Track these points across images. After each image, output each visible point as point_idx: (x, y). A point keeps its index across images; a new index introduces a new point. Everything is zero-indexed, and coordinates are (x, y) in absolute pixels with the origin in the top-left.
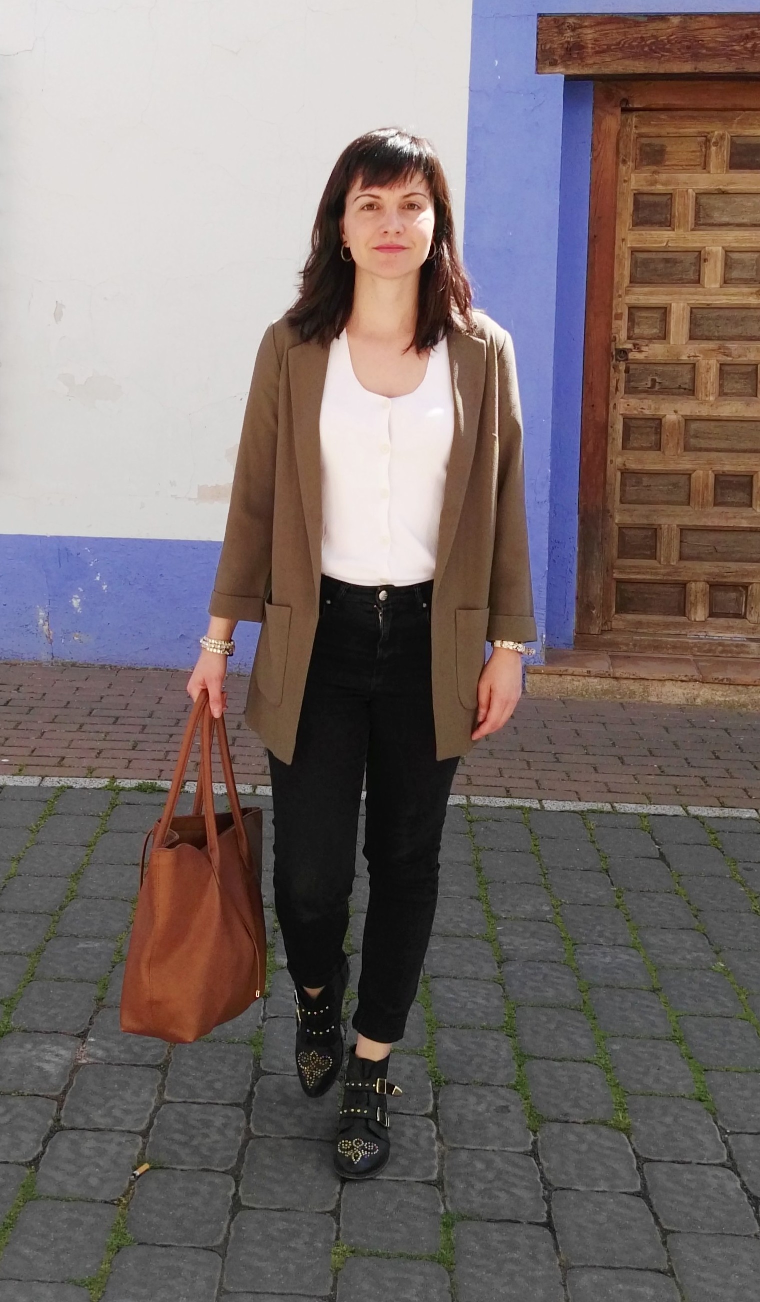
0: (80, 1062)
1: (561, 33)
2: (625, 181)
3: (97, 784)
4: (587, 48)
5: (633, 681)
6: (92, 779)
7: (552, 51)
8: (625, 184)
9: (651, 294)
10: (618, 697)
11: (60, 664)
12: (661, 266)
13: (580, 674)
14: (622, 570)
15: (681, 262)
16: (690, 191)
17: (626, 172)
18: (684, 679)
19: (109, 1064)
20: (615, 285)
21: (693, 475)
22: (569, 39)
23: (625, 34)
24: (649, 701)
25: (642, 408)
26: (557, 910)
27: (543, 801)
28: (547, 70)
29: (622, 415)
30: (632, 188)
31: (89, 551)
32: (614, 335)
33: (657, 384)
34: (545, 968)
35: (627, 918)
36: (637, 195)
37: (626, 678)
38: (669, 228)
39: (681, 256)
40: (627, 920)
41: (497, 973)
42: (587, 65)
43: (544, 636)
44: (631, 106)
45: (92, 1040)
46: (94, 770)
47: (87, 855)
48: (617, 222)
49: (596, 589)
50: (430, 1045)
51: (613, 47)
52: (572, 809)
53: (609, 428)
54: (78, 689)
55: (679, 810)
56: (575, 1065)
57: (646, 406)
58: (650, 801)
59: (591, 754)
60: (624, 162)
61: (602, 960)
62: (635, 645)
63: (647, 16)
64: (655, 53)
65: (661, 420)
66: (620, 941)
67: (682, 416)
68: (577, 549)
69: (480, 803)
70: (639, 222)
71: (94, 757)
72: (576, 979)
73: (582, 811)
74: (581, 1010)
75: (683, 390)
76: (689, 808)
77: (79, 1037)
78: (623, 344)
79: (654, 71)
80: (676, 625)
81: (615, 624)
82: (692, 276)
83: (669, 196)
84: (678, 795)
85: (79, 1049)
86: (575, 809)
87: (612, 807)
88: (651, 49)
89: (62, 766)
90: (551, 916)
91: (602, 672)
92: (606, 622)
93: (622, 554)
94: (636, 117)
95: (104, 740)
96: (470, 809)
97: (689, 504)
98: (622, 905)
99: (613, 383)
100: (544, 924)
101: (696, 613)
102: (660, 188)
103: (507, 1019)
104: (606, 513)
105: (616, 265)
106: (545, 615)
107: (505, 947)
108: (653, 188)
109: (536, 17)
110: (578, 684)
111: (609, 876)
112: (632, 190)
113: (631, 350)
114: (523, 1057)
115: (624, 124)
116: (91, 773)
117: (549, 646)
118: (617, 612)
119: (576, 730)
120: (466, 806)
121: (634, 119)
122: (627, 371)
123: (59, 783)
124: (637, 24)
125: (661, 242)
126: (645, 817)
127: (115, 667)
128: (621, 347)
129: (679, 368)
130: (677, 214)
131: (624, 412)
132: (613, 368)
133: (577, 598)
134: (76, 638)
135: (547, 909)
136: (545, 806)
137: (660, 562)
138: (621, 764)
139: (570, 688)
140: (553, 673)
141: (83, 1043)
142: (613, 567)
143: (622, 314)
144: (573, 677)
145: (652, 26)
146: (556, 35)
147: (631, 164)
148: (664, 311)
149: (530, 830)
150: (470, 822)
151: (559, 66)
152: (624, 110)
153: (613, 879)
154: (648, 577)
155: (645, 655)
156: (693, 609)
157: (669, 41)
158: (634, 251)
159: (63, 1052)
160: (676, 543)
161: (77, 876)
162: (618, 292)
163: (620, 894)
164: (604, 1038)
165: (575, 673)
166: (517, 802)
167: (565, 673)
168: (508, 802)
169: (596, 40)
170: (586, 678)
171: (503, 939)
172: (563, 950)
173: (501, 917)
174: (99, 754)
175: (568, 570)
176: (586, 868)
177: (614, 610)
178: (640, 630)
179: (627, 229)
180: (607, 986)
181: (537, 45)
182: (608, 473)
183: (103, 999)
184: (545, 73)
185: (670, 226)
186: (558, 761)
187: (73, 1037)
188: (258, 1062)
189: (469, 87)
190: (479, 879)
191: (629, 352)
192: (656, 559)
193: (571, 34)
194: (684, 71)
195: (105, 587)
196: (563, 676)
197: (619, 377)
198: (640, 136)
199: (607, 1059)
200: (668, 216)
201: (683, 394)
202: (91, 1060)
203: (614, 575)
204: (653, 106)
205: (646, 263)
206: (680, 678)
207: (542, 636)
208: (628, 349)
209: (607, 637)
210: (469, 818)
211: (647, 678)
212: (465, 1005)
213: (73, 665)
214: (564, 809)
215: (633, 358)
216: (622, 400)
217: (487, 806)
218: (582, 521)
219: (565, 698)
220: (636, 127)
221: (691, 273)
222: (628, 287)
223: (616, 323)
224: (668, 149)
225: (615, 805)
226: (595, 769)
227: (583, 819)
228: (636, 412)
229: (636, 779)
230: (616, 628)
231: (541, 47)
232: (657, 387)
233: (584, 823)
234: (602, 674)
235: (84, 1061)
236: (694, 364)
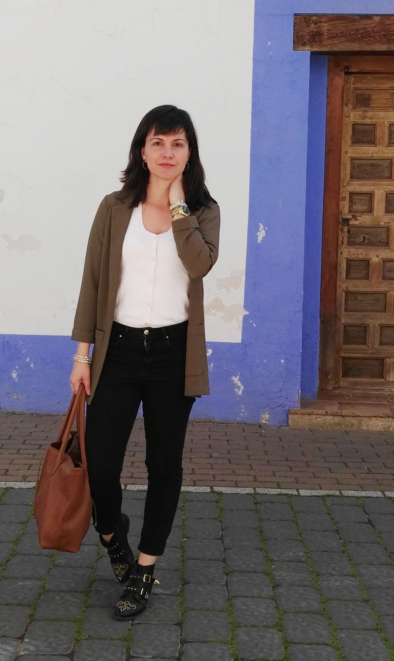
0: (19, 654)
1: (308, 25)
2: (347, 117)
3: (28, 485)
4: (324, 35)
5: (352, 418)
6: (25, 483)
7: (302, 37)
8: (347, 119)
9: (363, 185)
10: (344, 427)
11: (5, 413)
12: (368, 168)
13: (322, 414)
14: (346, 351)
15: (381, 166)
16: (386, 123)
17: (348, 111)
18: (382, 416)
19: (37, 654)
20: (341, 180)
21: (388, 294)
22: (313, 30)
23: (347, 27)
24: (362, 430)
25: (358, 254)
26: (308, 555)
27: (299, 490)
28: (300, 48)
29: (345, 258)
30: (351, 121)
31: (22, 343)
32: (341, 210)
33: (366, 239)
34: (301, 590)
35: (349, 559)
36: (354, 125)
37: (349, 416)
38: (374, 145)
39: (380, 162)
40: (349, 560)
41: (272, 593)
42: (324, 45)
43: (300, 392)
44: (350, 71)
45: (27, 640)
46: (27, 477)
47: (23, 529)
48: (343, 141)
49: (331, 363)
50: (232, 637)
51: (340, 35)
52: (317, 495)
53: (338, 266)
54: (16, 428)
55: (379, 494)
56: (318, 646)
57: (359, 253)
58: (363, 489)
59: (327, 461)
60: (347, 105)
61: (335, 584)
62: (353, 396)
63: (359, 16)
64: (365, 38)
65: (369, 261)
66: (345, 573)
67: (381, 258)
68: (319, 339)
69: (262, 492)
70: (356, 141)
71: (27, 469)
72: (319, 596)
73: (323, 496)
74: (322, 614)
75: (381, 243)
76: (386, 493)
77: (19, 639)
78: (346, 215)
79: (364, 50)
80: (377, 384)
81: (341, 383)
82: (387, 174)
83: (373, 126)
84: (379, 485)
85: (19, 645)
86: (318, 494)
87: (340, 493)
88: (362, 36)
89: (7, 475)
90: (304, 559)
91: (334, 413)
92: (336, 383)
93: (346, 342)
94: (353, 77)
95: (33, 458)
96: (256, 496)
97: (385, 312)
98: (346, 551)
99: (340, 239)
100: (300, 563)
101: (389, 376)
102: (368, 121)
103: (278, 621)
104: (336, 317)
105: (342, 167)
106: (300, 379)
107: (277, 578)
108: (363, 121)
109: (293, 16)
110: (320, 419)
111: (338, 534)
112: (351, 122)
113: (351, 219)
114: (287, 643)
115: (346, 82)
116: (25, 479)
117: (303, 397)
118: (343, 377)
119: (319, 447)
120: (253, 494)
121: (352, 79)
122: (349, 232)
123: (5, 485)
124: (354, 20)
125: (369, 154)
126: (360, 498)
127: (39, 414)
128: (345, 217)
129: (378, 230)
130: (378, 137)
131: (348, 256)
132: (341, 230)
133: (319, 369)
134: (15, 397)
135: (301, 554)
136: (301, 493)
137: (368, 346)
138: (345, 467)
139: (315, 422)
140: (306, 413)
141: (22, 643)
142: (341, 349)
143: (345, 198)
144: (317, 416)
145: (364, 22)
146: (305, 27)
147: (350, 106)
148: (371, 196)
149: (292, 508)
150: (256, 503)
151: (308, 46)
152: (346, 73)
153: (341, 536)
154: (361, 355)
155: (359, 402)
156: (388, 375)
157: (373, 32)
158: (352, 159)
159: (9, 648)
160: (378, 335)
161: (17, 541)
162: (343, 184)
163: (345, 545)
164: (336, 630)
165: (318, 414)
166: (284, 491)
167: (312, 413)
168: (278, 491)
169: (329, 30)
170: (325, 416)
171: (274, 573)
172: (311, 579)
173: (275, 560)
174: (30, 467)
175: (314, 352)
176: (325, 530)
177: (341, 375)
178: (356, 387)
179: (348, 146)
180: (337, 599)
181: (294, 33)
182: (338, 294)
183: (34, 615)
184: (298, 50)
185: (374, 144)
186: (308, 466)
187: (15, 639)
188: (128, 650)
189: (253, 59)
190: (261, 537)
191: (350, 220)
192: (366, 345)
193: (314, 26)
194: (381, 50)
195: (32, 366)
196: (311, 416)
197: (344, 236)
198: (356, 89)
199: (337, 642)
200: (373, 138)
201: (381, 246)
202: (27, 653)
203: (341, 354)
204: (364, 71)
205: (360, 166)
206: (380, 416)
207: (299, 392)
208: (349, 218)
209: (337, 391)
210: (255, 501)
211: (360, 415)
212: (253, 613)
213: (13, 413)
214: (312, 495)
215: (352, 224)
216: (345, 249)
217: (266, 494)
218: (322, 322)
219: (312, 428)
220: (353, 83)
221: (387, 172)
222: (349, 181)
223: (342, 203)
224: (373, 97)
225: (342, 491)
226: (330, 470)
227: (323, 500)
228: (354, 257)
229: (354, 476)
230: (342, 386)
231: (296, 34)
232: (366, 241)
233: (324, 503)
234: (333, 414)
235: (22, 653)
236: (389, 227)
